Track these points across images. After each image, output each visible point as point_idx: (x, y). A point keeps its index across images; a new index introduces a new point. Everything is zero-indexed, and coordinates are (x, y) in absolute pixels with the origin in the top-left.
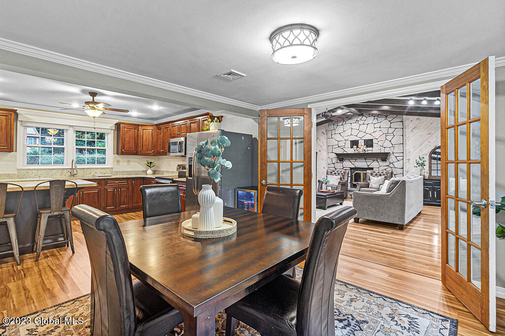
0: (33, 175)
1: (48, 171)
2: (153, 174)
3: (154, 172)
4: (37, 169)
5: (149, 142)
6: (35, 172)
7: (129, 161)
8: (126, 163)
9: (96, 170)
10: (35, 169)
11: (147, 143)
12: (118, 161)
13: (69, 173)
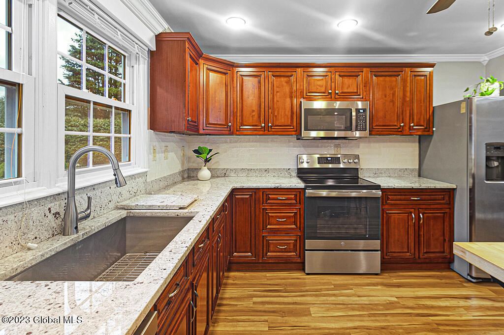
7: (166, 150)
8: (163, 155)
12: (154, 151)
13: (51, 216)
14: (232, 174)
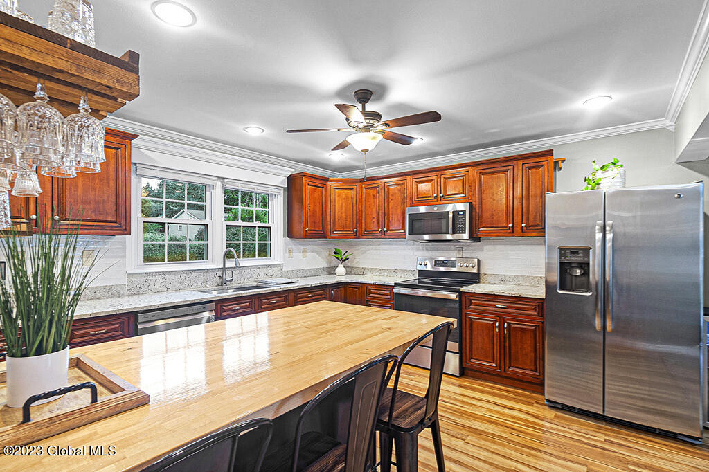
0: (157, 286)
1: (183, 276)
2: (347, 274)
3: (350, 271)
4: (163, 273)
5: (346, 212)
6: (160, 278)
7: (305, 250)
8: (301, 254)
9: (258, 271)
10: (159, 273)
11: (344, 215)
12: (290, 251)
13: (217, 277)
14: (368, 273)
